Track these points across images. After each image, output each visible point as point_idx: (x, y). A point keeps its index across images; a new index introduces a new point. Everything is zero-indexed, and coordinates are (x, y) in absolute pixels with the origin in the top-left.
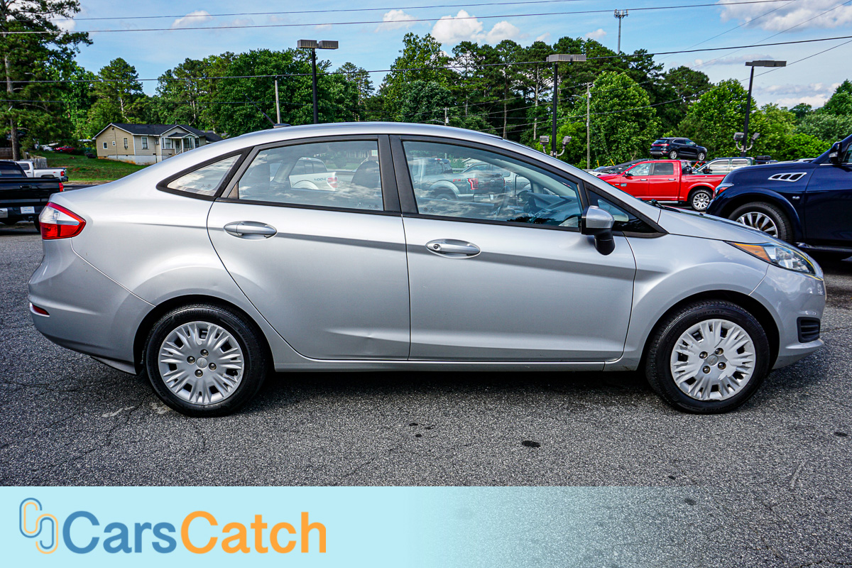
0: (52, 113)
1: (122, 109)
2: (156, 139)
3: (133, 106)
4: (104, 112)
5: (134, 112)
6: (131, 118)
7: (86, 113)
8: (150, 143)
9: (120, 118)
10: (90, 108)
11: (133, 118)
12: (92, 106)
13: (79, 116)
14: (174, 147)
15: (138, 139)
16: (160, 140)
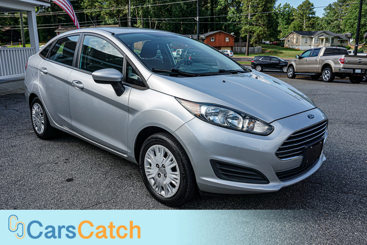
0: (263, 27)
1: (304, 24)
2: (312, 38)
3: (309, 23)
4: (295, 26)
5: (310, 26)
6: (308, 28)
7: (288, 27)
8: (309, 40)
9: (301, 28)
10: (290, 24)
11: (309, 28)
12: (291, 23)
13: (285, 28)
14: (320, 42)
15: (303, 38)
16: (314, 39)
